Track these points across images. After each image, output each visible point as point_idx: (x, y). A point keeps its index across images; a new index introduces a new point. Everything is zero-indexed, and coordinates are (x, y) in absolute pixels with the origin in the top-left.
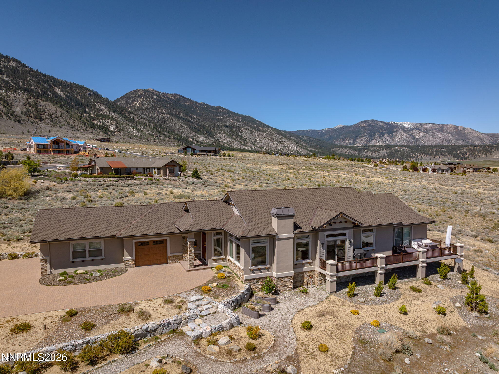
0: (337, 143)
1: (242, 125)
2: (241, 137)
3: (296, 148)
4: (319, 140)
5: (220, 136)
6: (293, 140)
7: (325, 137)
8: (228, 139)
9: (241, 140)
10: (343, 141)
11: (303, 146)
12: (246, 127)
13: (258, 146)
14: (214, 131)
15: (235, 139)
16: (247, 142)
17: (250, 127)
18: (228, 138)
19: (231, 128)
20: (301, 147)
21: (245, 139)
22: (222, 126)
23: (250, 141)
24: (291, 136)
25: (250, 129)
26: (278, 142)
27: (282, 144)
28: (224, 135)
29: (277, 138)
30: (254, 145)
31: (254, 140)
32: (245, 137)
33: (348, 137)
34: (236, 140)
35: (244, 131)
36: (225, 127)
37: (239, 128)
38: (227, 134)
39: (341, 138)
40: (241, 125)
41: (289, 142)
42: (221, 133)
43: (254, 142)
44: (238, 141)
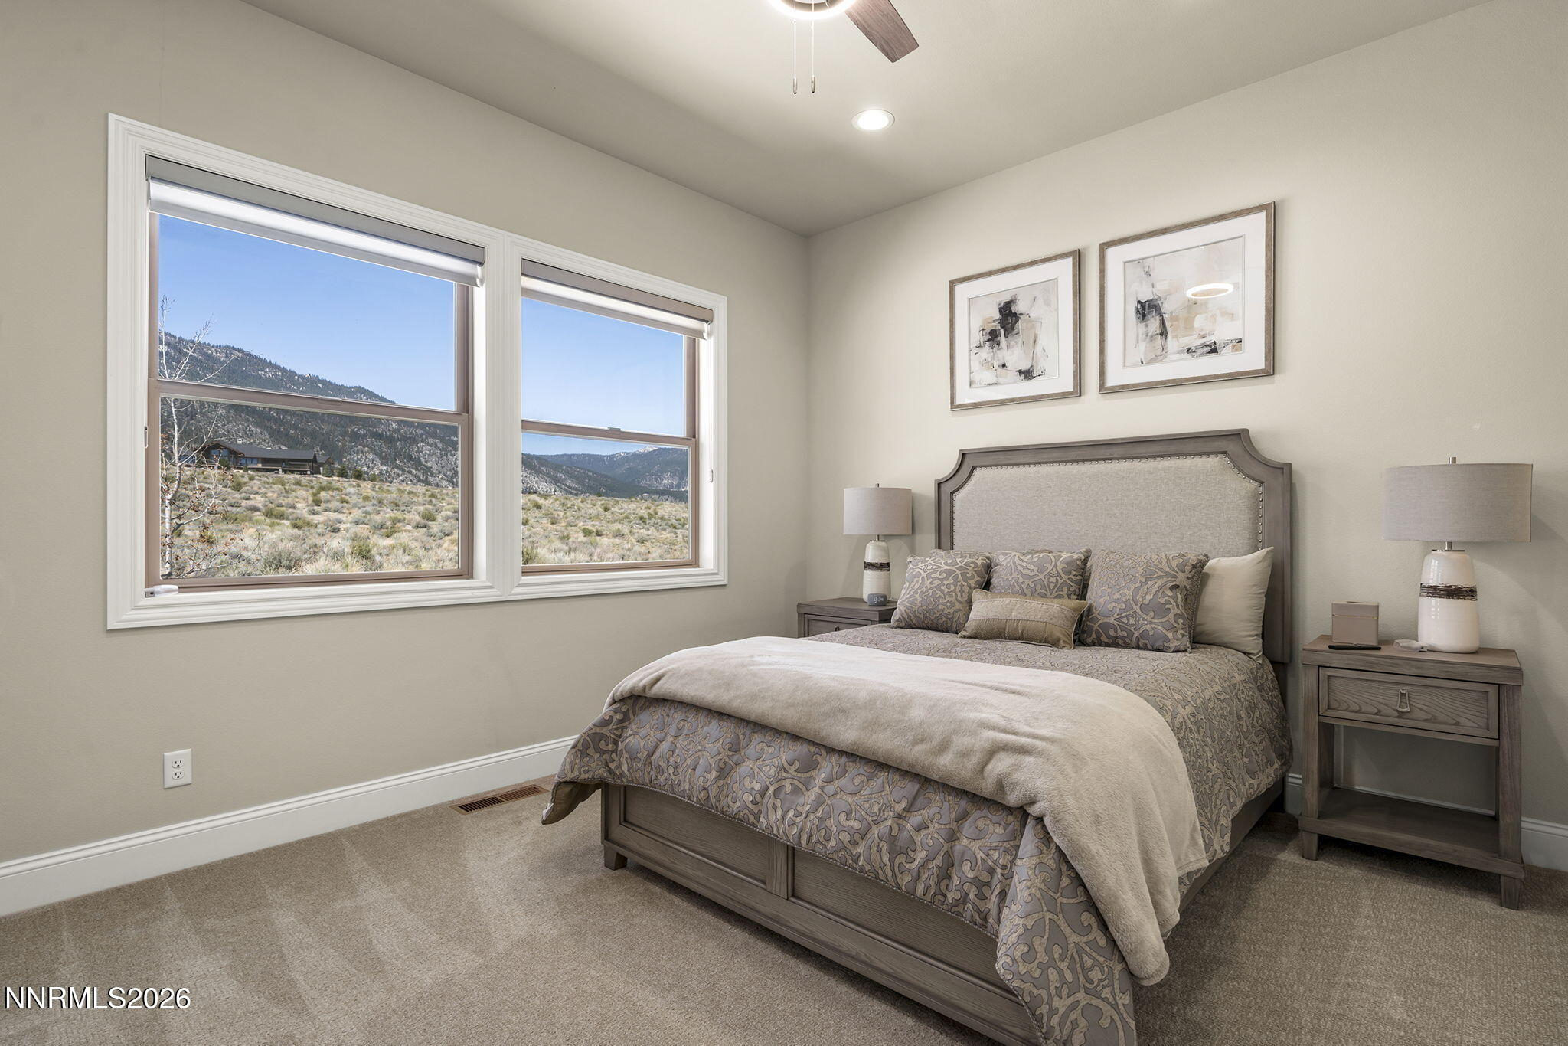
0: (644, 483)
1: (422, 435)
2: (418, 463)
3: (555, 491)
4: (606, 476)
6: (548, 475)
7: (619, 471)
8: (381, 467)
9: (417, 469)
10: (656, 480)
11: (570, 487)
12: (430, 440)
14: (344, 445)
15: (400, 468)
17: (442, 440)
18: (382, 464)
19: (390, 440)
21: (429, 468)
22: (364, 436)
23: (440, 473)
24: (543, 465)
25: (440, 445)
28: (371, 456)
31: (450, 470)
32: (429, 464)
33: (666, 472)
34: (403, 470)
35: (426, 450)
36: (373, 437)
37: (413, 441)
38: (379, 456)
39: (652, 474)
41: (537, 479)
42: (362, 452)
44: (408, 472)
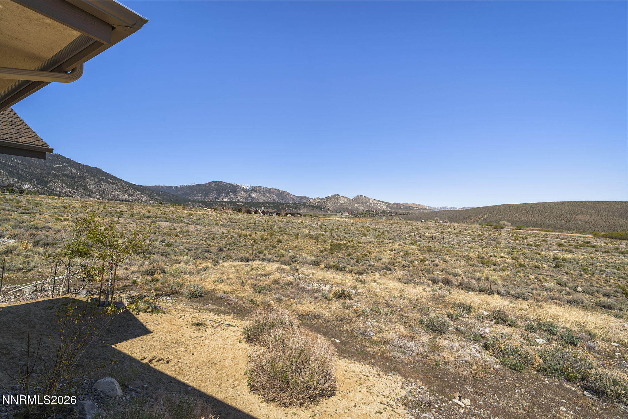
0: (190, 198)
1: (88, 176)
2: (85, 188)
3: (150, 201)
4: (174, 195)
5: (55, 185)
6: (147, 194)
7: (179, 193)
8: (67, 189)
9: (85, 190)
10: (195, 197)
11: (157, 199)
12: (92, 178)
13: (107, 197)
14: (48, 179)
15: (76, 190)
16: (92, 193)
17: (98, 178)
18: (67, 188)
19: (72, 177)
20: (155, 200)
21: (91, 190)
22: (59, 175)
23: (96, 192)
24: (145, 190)
25: (97, 180)
26: (130, 195)
27: (134, 196)
28: (62, 184)
29: (129, 191)
30: (101, 196)
31: (101, 191)
32: (91, 188)
33: (199, 194)
34: (78, 191)
35: (90, 182)
36: (64, 176)
37: (84, 178)
38: (66, 184)
39: (194, 194)
40: (86, 176)
41: (142, 195)
42: (57, 182)
43: (102, 194)
44: (80, 191)
